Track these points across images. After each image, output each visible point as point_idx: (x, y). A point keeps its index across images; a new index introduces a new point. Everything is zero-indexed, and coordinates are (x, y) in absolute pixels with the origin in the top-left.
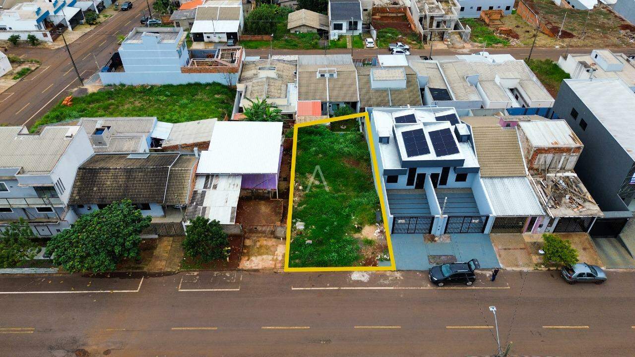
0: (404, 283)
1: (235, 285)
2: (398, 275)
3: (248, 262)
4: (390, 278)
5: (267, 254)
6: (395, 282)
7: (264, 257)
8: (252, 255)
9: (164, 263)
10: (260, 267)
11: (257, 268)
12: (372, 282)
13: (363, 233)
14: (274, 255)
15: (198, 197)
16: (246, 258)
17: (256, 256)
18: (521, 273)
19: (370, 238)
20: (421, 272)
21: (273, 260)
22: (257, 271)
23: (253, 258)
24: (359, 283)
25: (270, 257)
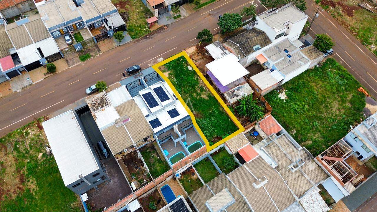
0: (147, 64)
1: (192, 42)
2: (150, 65)
3: (194, 48)
4: (152, 63)
5: (191, 53)
6: (150, 63)
7: (191, 52)
10: (190, 49)
11: (191, 48)
12: (156, 59)
14: (189, 54)
15: (224, 49)
16: (196, 49)
19: (165, 73)
20: (144, 69)
21: (188, 52)
22: (189, 48)
23: (194, 50)
24: (160, 57)
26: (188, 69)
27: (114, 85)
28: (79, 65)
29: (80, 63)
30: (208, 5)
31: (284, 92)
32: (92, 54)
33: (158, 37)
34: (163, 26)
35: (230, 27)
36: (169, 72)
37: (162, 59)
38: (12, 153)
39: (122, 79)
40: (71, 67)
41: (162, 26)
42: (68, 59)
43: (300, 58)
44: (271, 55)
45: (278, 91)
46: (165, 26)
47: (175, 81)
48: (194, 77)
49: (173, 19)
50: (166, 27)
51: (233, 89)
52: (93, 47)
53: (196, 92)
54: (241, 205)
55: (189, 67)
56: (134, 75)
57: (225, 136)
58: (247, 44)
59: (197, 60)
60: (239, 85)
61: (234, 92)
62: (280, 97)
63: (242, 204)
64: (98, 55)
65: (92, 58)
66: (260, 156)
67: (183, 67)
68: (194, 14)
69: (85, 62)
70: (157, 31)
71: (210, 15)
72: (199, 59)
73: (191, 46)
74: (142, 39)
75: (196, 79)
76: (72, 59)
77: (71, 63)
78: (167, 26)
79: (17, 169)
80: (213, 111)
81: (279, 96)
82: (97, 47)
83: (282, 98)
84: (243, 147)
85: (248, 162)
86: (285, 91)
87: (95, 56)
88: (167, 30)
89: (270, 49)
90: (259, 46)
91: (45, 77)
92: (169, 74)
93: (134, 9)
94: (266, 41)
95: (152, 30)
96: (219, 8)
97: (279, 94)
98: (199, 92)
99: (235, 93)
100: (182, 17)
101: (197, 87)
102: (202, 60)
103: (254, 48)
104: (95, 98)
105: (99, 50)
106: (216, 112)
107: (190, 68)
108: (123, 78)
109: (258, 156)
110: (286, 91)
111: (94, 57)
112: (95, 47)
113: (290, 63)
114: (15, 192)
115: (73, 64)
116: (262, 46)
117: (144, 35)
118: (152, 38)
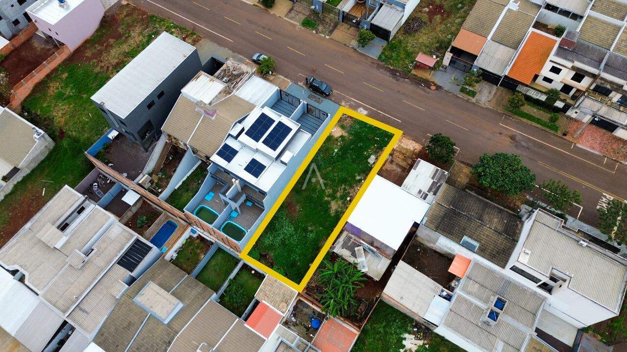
1: (428, 138)
2: (343, 103)
3: (416, 147)
4: (349, 103)
5: (403, 148)
6: (348, 101)
7: (405, 147)
8: (411, 152)
9: (464, 171)
10: (411, 141)
11: (413, 142)
12: (359, 106)
13: (341, 134)
14: (400, 145)
15: (433, 190)
16: (416, 151)
17: (410, 150)
18: (286, 77)
19: (340, 129)
21: (402, 142)
22: (413, 140)
23: (412, 149)
24: (365, 109)
25: (402, 145)
26: (369, 157)
27: (284, 80)
28: (294, 26)
29: (298, 24)
30: (534, 124)
31: (421, 343)
32: (320, 28)
33: (407, 86)
34: (433, 82)
35: (485, 175)
36: (346, 134)
37: (365, 112)
38: (144, 37)
39: (299, 83)
40: (286, 19)
41: (431, 80)
42: (295, 9)
43: (512, 343)
44: (478, 280)
45: (415, 329)
46: (435, 85)
47: (336, 150)
48: (359, 175)
49: (459, 88)
50: (433, 88)
51: (361, 241)
52: (332, 22)
53: (335, 192)
54: (165, 336)
55: (373, 157)
56: (313, 94)
57: (278, 270)
58: (463, 222)
59: (394, 163)
60: (376, 247)
61: (359, 246)
62: (405, 339)
63: (167, 339)
64: (323, 35)
65: (314, 32)
66: (264, 341)
67: (366, 148)
68: (496, 113)
69: (303, 28)
70: (418, 80)
71: (513, 138)
72: (398, 165)
73: (416, 140)
74: (387, 69)
75: (358, 178)
76: (297, 13)
77: (292, 14)
78: (439, 88)
79: (128, 53)
80: (311, 231)
81: (406, 335)
82: (335, 27)
83: (404, 342)
84: (271, 307)
85: (246, 325)
86: (424, 344)
87: (320, 33)
88: (428, 93)
89: (491, 272)
90: (477, 244)
91: (256, 4)
92: (342, 137)
93: (438, 29)
94: (501, 256)
95: (414, 72)
96: (541, 146)
97: (410, 333)
98: (338, 195)
99: (356, 249)
100: (474, 100)
101: (343, 187)
102: (399, 170)
103: (465, 238)
104: (240, 66)
105: (331, 32)
106: (311, 236)
107: (372, 159)
108: (301, 84)
109: (265, 338)
110: (427, 346)
111: (317, 33)
112: (332, 24)
113: (485, 327)
114: (102, 67)
115: (291, 18)
116: (482, 252)
117: (395, 68)
118: (398, 80)
